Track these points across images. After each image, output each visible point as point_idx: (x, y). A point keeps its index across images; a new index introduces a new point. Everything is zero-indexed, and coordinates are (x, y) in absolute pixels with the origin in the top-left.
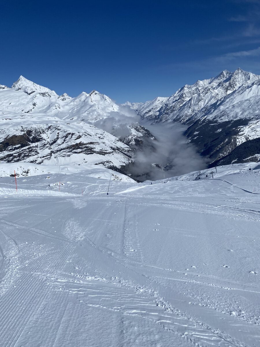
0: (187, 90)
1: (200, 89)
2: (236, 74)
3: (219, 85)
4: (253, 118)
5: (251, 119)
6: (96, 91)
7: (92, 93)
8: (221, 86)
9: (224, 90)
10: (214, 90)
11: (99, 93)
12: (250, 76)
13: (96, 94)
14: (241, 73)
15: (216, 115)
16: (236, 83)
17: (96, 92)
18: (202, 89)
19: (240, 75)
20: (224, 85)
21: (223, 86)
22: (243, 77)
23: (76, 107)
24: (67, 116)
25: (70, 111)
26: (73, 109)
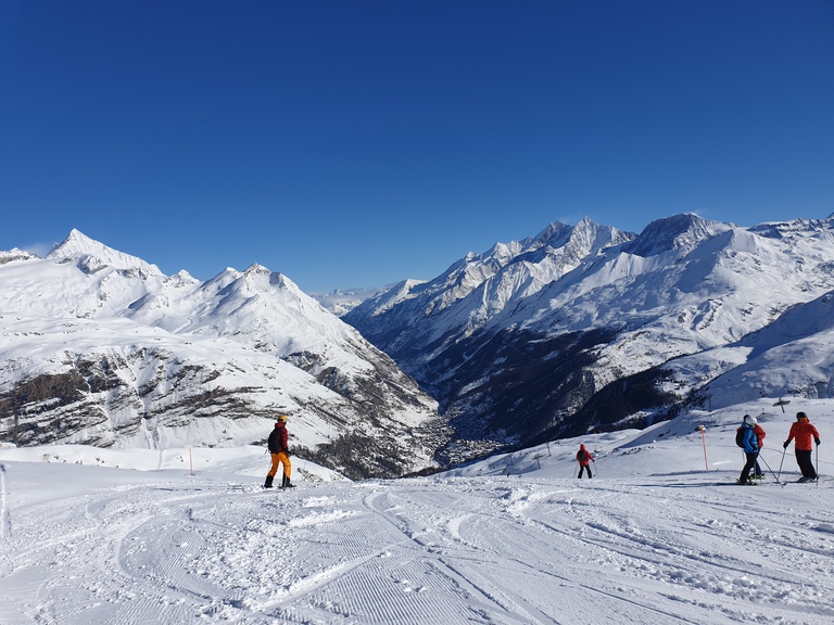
0: (474, 265)
1: (502, 263)
2: (581, 230)
4: (625, 327)
5: (622, 328)
7: (250, 271)
8: (549, 255)
9: (556, 263)
11: (267, 270)
12: (610, 233)
13: (259, 272)
14: (591, 228)
16: (581, 249)
17: (260, 267)
18: (506, 262)
19: (589, 233)
20: (556, 254)
21: (553, 256)
23: (209, 303)
24: (186, 325)
25: (194, 313)
26: (202, 307)
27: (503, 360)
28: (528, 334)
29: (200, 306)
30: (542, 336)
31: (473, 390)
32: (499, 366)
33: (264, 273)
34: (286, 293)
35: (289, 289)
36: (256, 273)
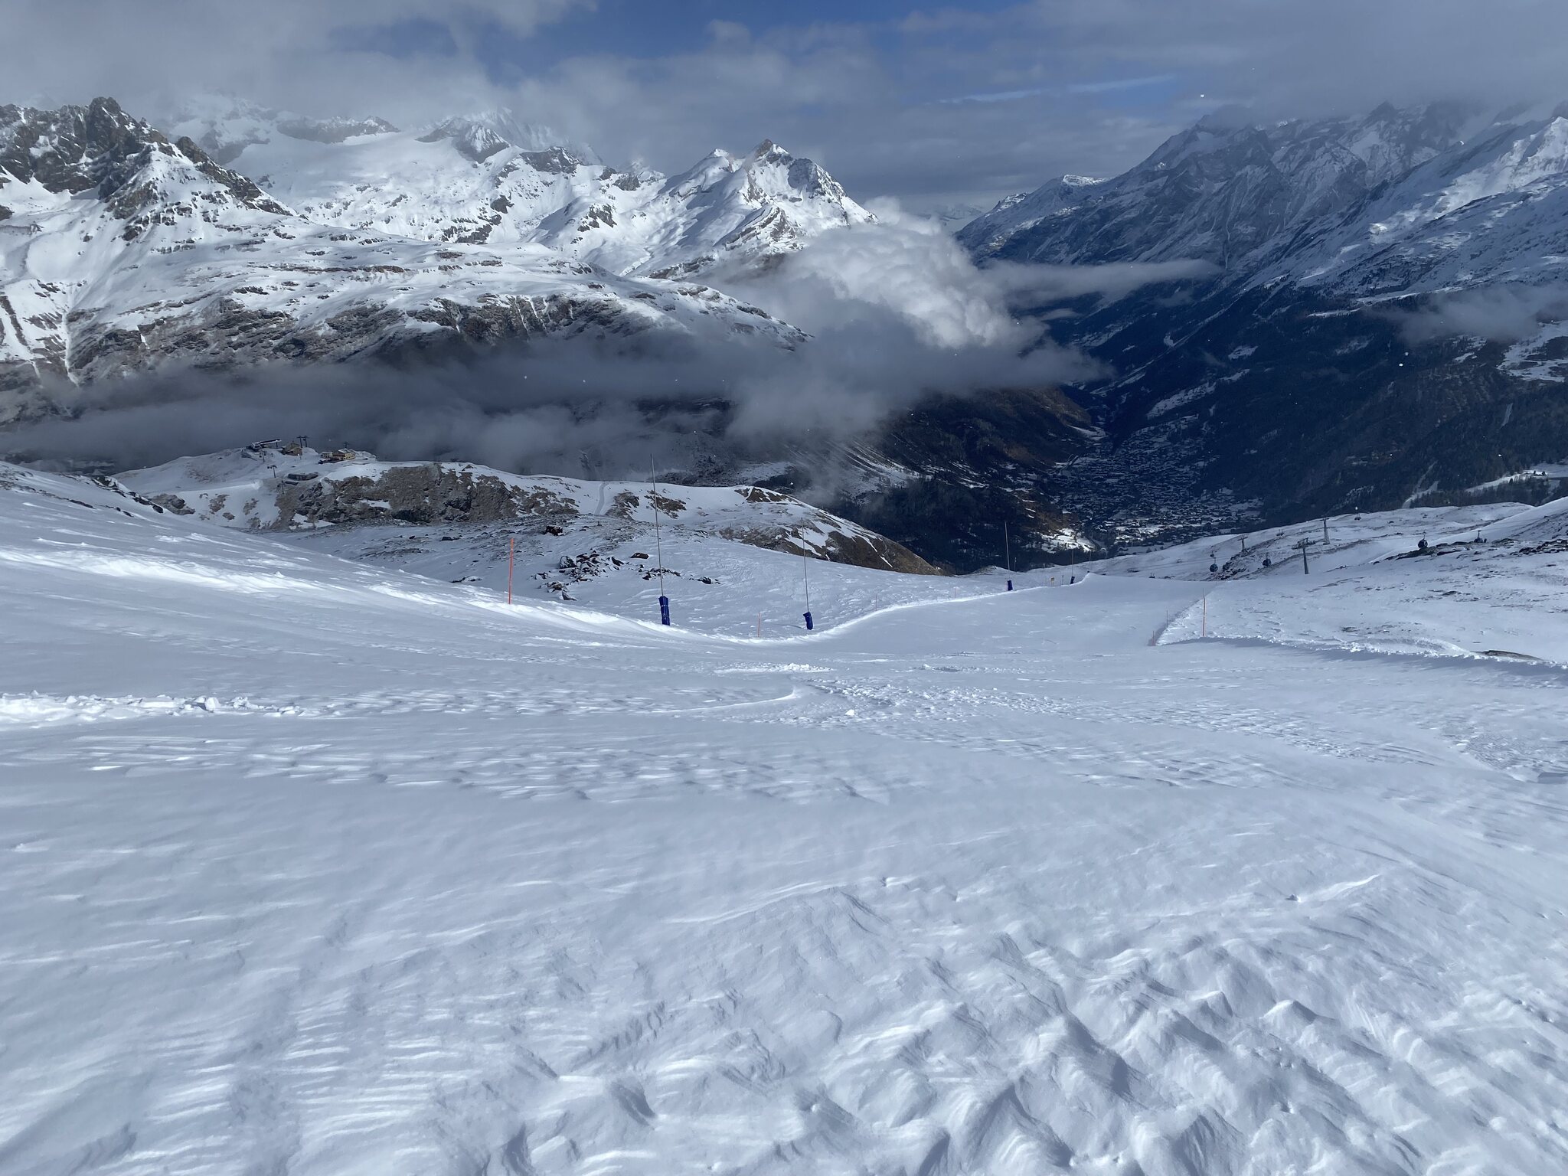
0: (1211, 146)
1: (1275, 141)
6: (774, 146)
7: (755, 157)
8: (1383, 124)
10: (1347, 145)
13: (774, 158)
17: (775, 149)
18: (1282, 139)
21: (1393, 127)
23: (681, 220)
24: (642, 260)
25: (656, 239)
26: (670, 228)
27: (1247, 351)
28: (1310, 297)
29: (666, 225)
30: (1343, 302)
31: (1176, 409)
32: (1240, 363)
33: (782, 161)
34: (822, 202)
35: (827, 195)
36: (768, 163)
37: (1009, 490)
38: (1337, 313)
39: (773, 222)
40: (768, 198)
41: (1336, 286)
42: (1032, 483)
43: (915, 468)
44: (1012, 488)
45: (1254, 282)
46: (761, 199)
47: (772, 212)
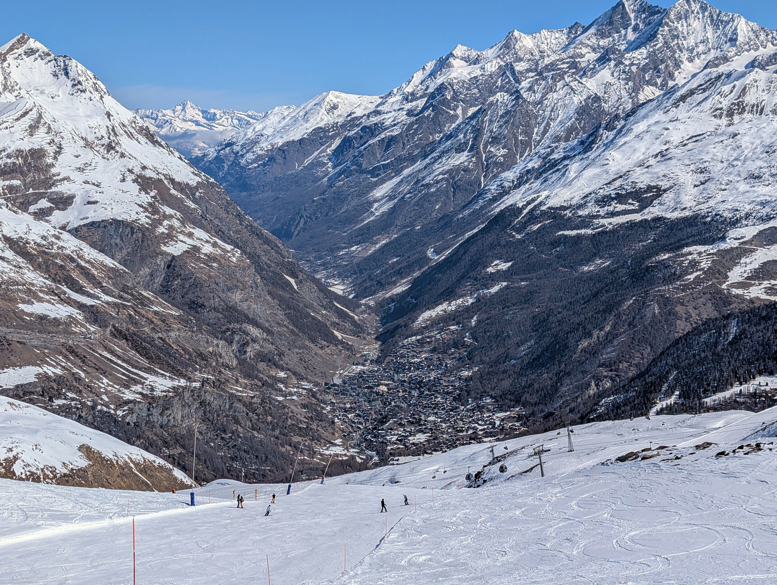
0: (465, 73)
1: (521, 73)
2: (681, 19)
3: (603, 60)
4: (747, 216)
5: (741, 218)
6: (32, 40)
7: (11, 49)
8: (612, 63)
9: (628, 80)
10: (584, 80)
11: (46, 50)
12: (736, 29)
13: (31, 52)
14: (701, 16)
15: (587, 191)
16: (677, 56)
17: (33, 44)
18: (529, 70)
19: (696, 24)
20: (627, 62)
21: (622, 67)
22: (710, 35)
28: (558, 217)
32: (498, 276)
33: (40, 56)
34: (82, 100)
35: (88, 93)
36: (24, 57)
37: (280, 398)
38: (583, 231)
39: (28, 116)
40: (23, 92)
41: (580, 206)
42: (304, 392)
43: (181, 375)
44: (282, 396)
45: (508, 201)
46: (16, 93)
47: (27, 106)
